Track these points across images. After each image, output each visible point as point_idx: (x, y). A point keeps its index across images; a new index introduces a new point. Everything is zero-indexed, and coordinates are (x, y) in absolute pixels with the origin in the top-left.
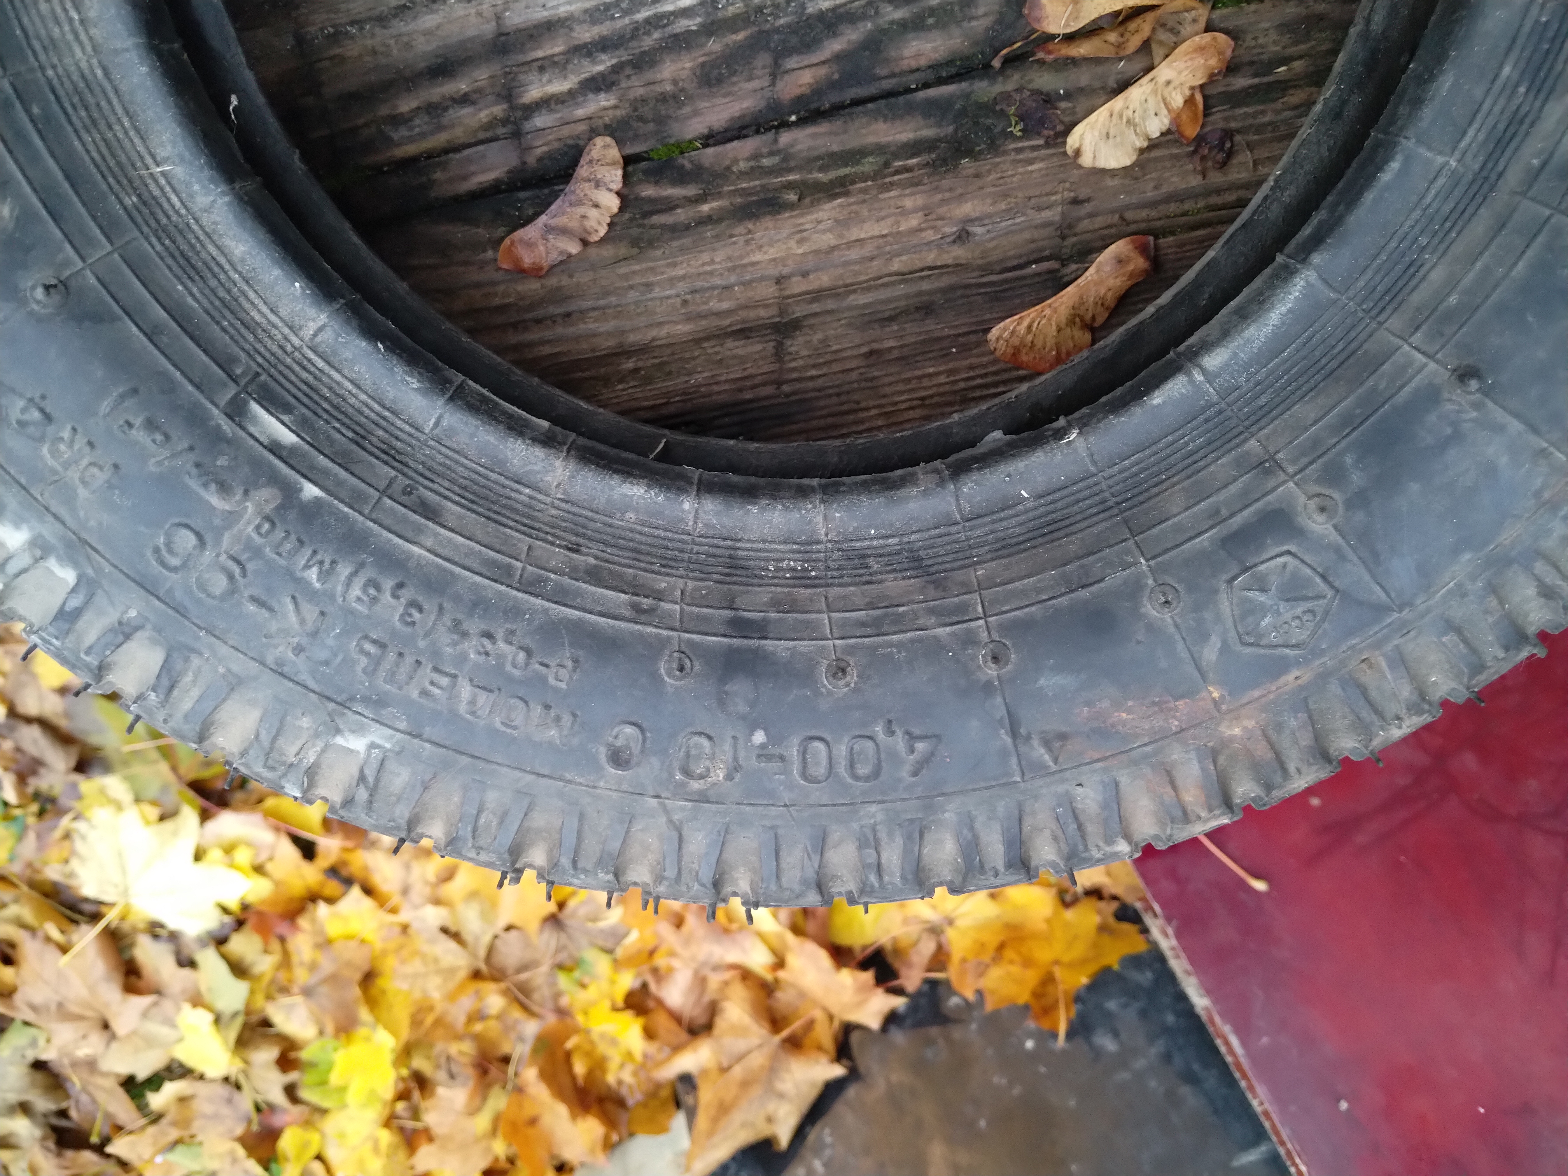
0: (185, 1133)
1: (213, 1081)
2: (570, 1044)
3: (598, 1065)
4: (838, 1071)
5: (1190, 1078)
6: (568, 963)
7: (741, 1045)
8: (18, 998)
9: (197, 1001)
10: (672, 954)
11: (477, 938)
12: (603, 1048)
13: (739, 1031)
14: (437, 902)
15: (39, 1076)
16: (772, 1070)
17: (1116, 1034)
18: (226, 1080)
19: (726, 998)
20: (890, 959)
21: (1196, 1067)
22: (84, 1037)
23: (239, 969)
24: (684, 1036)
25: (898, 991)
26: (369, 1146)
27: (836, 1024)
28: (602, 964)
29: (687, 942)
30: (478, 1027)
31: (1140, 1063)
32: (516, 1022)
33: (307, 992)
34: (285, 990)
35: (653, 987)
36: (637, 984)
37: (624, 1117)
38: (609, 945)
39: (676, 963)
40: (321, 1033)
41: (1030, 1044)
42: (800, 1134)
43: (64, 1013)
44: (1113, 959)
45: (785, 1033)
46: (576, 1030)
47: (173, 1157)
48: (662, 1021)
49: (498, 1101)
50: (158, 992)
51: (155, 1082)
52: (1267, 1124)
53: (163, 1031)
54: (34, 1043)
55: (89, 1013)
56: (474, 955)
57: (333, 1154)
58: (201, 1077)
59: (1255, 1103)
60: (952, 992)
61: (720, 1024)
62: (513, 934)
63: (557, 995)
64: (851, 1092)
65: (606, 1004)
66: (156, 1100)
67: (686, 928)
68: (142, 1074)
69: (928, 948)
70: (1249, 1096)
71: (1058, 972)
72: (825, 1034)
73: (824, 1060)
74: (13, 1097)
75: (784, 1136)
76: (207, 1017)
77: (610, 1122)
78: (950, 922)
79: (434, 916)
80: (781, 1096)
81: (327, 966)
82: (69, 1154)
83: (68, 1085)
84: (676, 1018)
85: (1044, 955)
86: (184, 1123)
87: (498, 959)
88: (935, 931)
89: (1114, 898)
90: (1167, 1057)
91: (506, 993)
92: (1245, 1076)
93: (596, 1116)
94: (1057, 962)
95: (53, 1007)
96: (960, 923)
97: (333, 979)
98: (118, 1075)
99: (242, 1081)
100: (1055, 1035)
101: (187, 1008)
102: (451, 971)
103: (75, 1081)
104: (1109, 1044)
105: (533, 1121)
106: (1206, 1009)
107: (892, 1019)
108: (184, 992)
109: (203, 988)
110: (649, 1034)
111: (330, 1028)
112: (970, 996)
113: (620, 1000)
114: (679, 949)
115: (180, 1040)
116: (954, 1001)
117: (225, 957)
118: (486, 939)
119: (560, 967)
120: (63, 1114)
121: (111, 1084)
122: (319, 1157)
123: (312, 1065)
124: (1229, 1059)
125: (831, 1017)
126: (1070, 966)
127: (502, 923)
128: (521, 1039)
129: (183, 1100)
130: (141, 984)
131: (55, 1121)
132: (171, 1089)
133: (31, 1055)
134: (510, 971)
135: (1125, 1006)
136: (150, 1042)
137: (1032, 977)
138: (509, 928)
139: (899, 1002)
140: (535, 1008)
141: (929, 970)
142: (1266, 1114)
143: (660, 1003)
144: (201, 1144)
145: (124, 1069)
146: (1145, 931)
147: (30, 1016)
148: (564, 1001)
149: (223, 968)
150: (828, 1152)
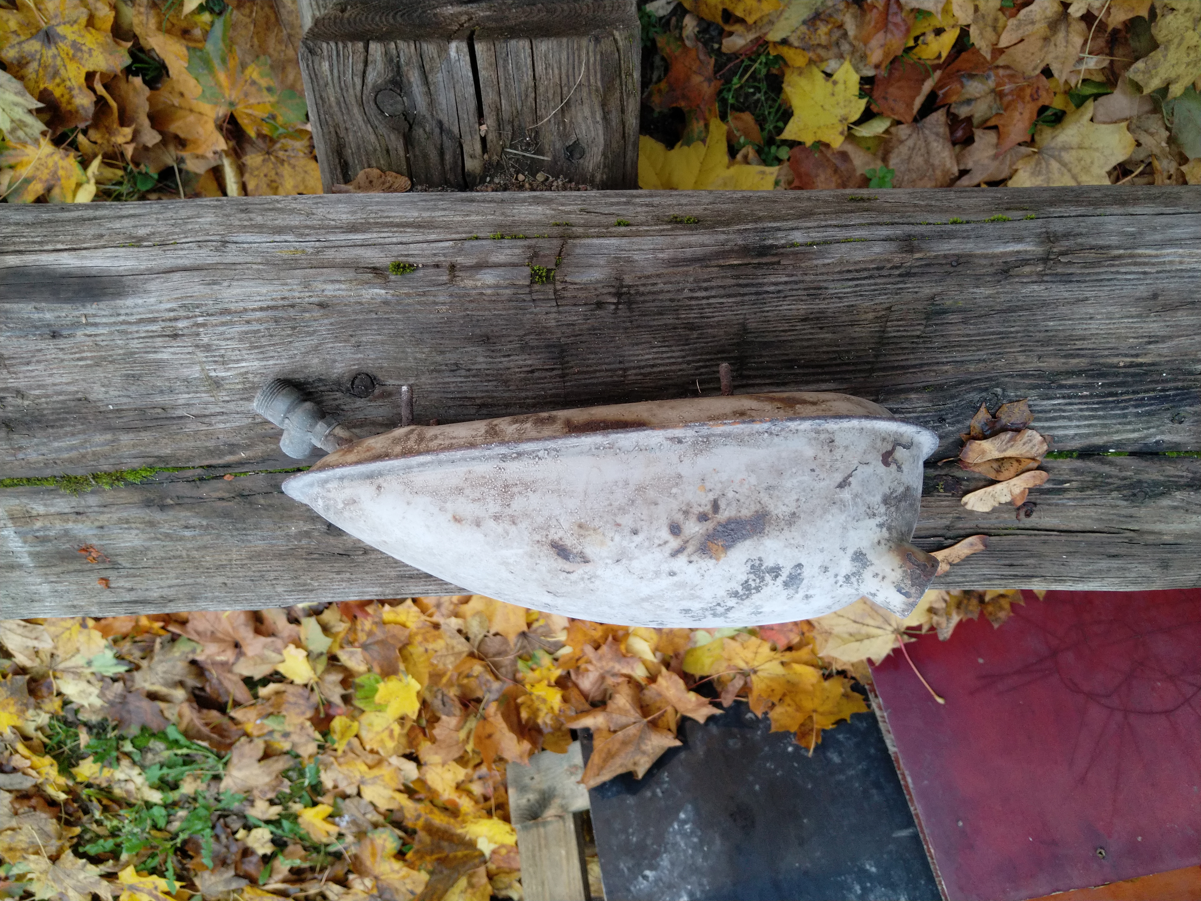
0: (275, 711)
1: (298, 685)
2: (519, 700)
3: (535, 712)
4: (678, 743)
5: (878, 785)
6: (525, 656)
7: (624, 720)
8: (189, 626)
9: (298, 644)
10: (589, 662)
11: (476, 636)
12: (537, 704)
13: (623, 712)
14: (457, 615)
15: (193, 668)
16: (641, 738)
17: (840, 754)
18: (306, 686)
19: (617, 692)
20: (715, 685)
21: (882, 780)
22: (223, 651)
23: (326, 629)
24: (587, 706)
25: (718, 705)
26: (387, 733)
27: (679, 715)
28: (546, 660)
29: (600, 659)
30: (465, 681)
31: (851, 772)
32: (488, 681)
33: (365, 647)
34: (351, 643)
35: (573, 676)
36: (564, 673)
37: (541, 740)
38: (552, 650)
39: (590, 667)
40: (369, 670)
41: (790, 749)
42: (650, 773)
43: (213, 637)
44: (846, 714)
45: (650, 718)
46: (525, 693)
47: (266, 722)
48: (574, 694)
49: (472, 723)
50: (273, 634)
51: (265, 681)
52: (916, 821)
53: (274, 656)
54: (194, 651)
55: (228, 639)
56: (473, 646)
57: (364, 734)
58: (292, 682)
59: (912, 809)
60: (749, 710)
61: (611, 705)
62: (498, 637)
63: (515, 672)
64: (683, 755)
65: (546, 682)
66: (263, 692)
67: (600, 651)
68: (257, 676)
69: (739, 683)
70: (909, 804)
71: (815, 717)
72: (672, 721)
73: (671, 736)
74: (177, 678)
75: (641, 773)
76: (303, 653)
77: (534, 743)
78: (755, 672)
79: (455, 623)
80: (644, 753)
81: (379, 635)
82: (205, 711)
83: (207, 673)
84: (585, 696)
85: (808, 705)
86: (278, 706)
87: (484, 648)
88: (745, 674)
89: (853, 678)
90: (866, 773)
91: (486, 666)
92: (909, 793)
93: (528, 740)
94: (815, 711)
95: (209, 633)
96: (759, 673)
97: (382, 643)
98: (241, 675)
99: (315, 687)
100: (807, 749)
101: (292, 647)
102: (460, 653)
103: (214, 674)
104: (836, 759)
105: (490, 736)
106: (895, 753)
107: (711, 719)
108: (290, 636)
109: (303, 638)
110: (565, 700)
111: (377, 669)
112: (760, 715)
113: (552, 681)
114: (594, 662)
115: (283, 661)
116: (749, 715)
117: (319, 622)
118: (480, 637)
119: (520, 657)
120: (202, 689)
121: (236, 678)
122: (357, 736)
123: (362, 686)
124: (902, 782)
125: (676, 712)
126: (822, 714)
127: (493, 631)
128: (489, 691)
129: (278, 693)
130: (263, 628)
131: (197, 692)
132: (272, 687)
133: (191, 657)
134: (490, 655)
135: (848, 739)
136: (263, 660)
137: (800, 718)
138: (496, 634)
139: (718, 712)
140: (500, 676)
141: (738, 696)
142: (917, 815)
143: (576, 685)
144: (284, 716)
145: (246, 673)
146: (867, 699)
147: (195, 637)
148: (519, 676)
149: (318, 629)
150: (666, 786)
